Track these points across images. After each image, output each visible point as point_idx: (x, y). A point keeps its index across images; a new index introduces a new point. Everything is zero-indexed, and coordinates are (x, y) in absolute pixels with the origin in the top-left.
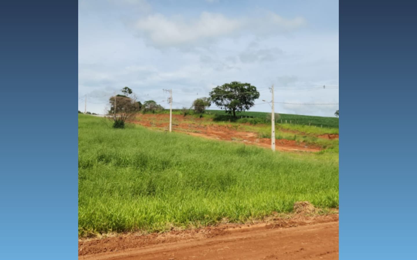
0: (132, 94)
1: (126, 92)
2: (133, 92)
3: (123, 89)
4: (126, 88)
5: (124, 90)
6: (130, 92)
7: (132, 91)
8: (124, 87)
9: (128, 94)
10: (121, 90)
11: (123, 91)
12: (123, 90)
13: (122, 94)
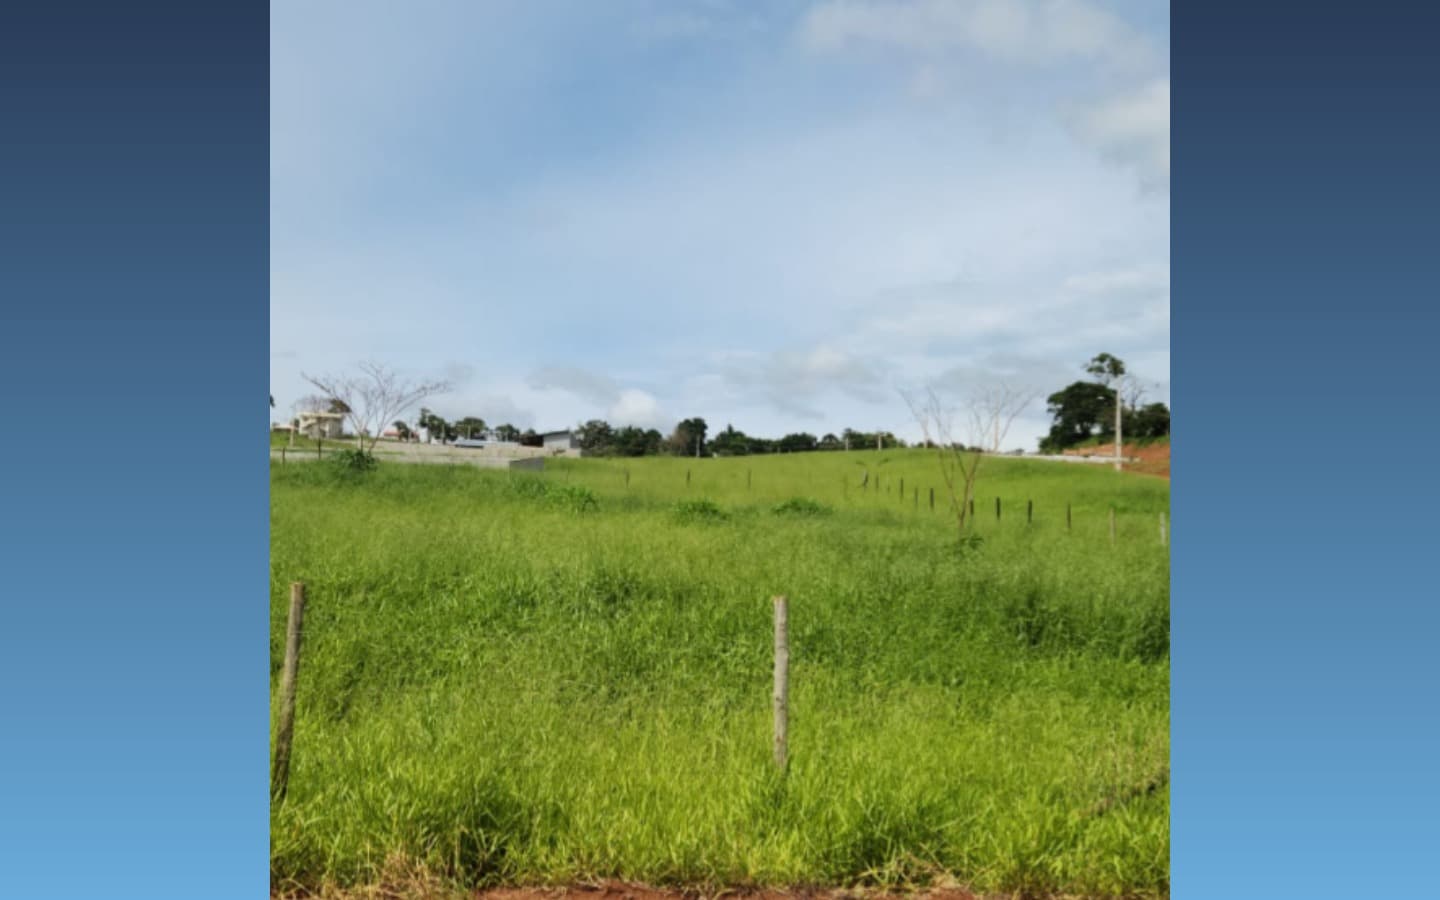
0: (1121, 377)
1: (1100, 370)
2: (1127, 370)
3: (1094, 360)
4: (1102, 358)
5: (1097, 364)
6: (1117, 368)
7: (1123, 366)
8: (1096, 355)
9: (1111, 376)
10: (1086, 365)
11: (1090, 370)
12: (1090, 364)
13: (1090, 379)
